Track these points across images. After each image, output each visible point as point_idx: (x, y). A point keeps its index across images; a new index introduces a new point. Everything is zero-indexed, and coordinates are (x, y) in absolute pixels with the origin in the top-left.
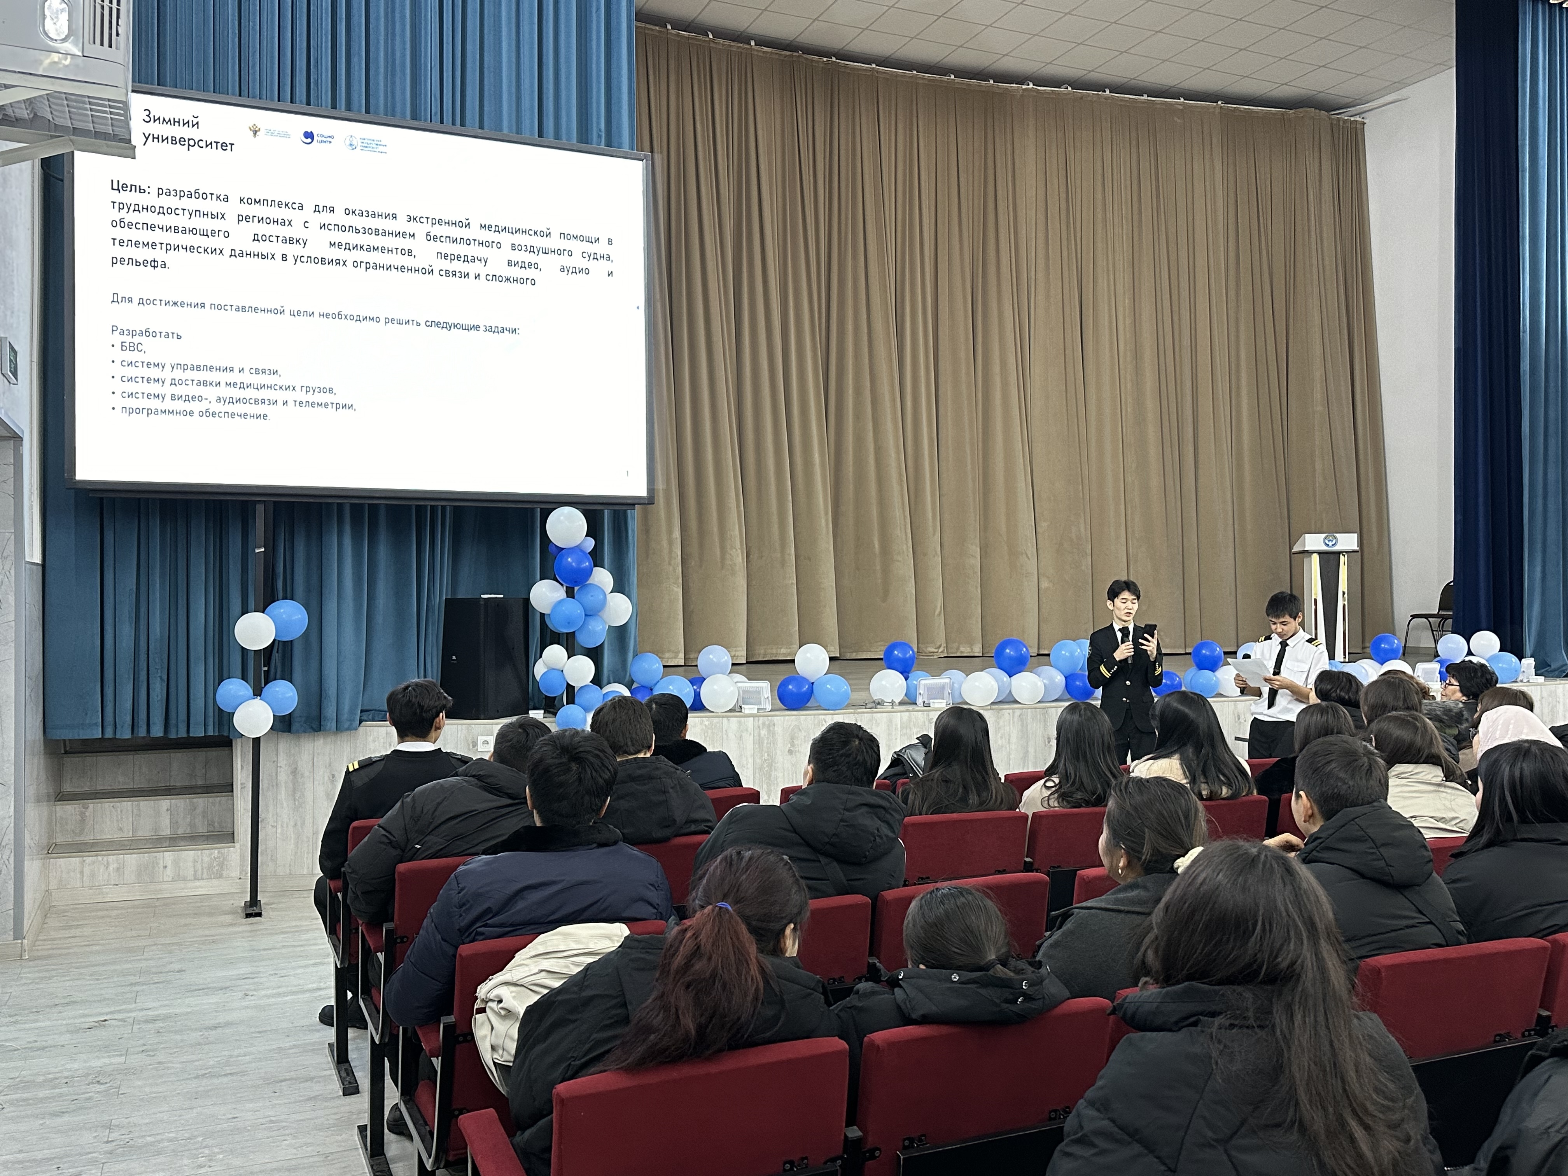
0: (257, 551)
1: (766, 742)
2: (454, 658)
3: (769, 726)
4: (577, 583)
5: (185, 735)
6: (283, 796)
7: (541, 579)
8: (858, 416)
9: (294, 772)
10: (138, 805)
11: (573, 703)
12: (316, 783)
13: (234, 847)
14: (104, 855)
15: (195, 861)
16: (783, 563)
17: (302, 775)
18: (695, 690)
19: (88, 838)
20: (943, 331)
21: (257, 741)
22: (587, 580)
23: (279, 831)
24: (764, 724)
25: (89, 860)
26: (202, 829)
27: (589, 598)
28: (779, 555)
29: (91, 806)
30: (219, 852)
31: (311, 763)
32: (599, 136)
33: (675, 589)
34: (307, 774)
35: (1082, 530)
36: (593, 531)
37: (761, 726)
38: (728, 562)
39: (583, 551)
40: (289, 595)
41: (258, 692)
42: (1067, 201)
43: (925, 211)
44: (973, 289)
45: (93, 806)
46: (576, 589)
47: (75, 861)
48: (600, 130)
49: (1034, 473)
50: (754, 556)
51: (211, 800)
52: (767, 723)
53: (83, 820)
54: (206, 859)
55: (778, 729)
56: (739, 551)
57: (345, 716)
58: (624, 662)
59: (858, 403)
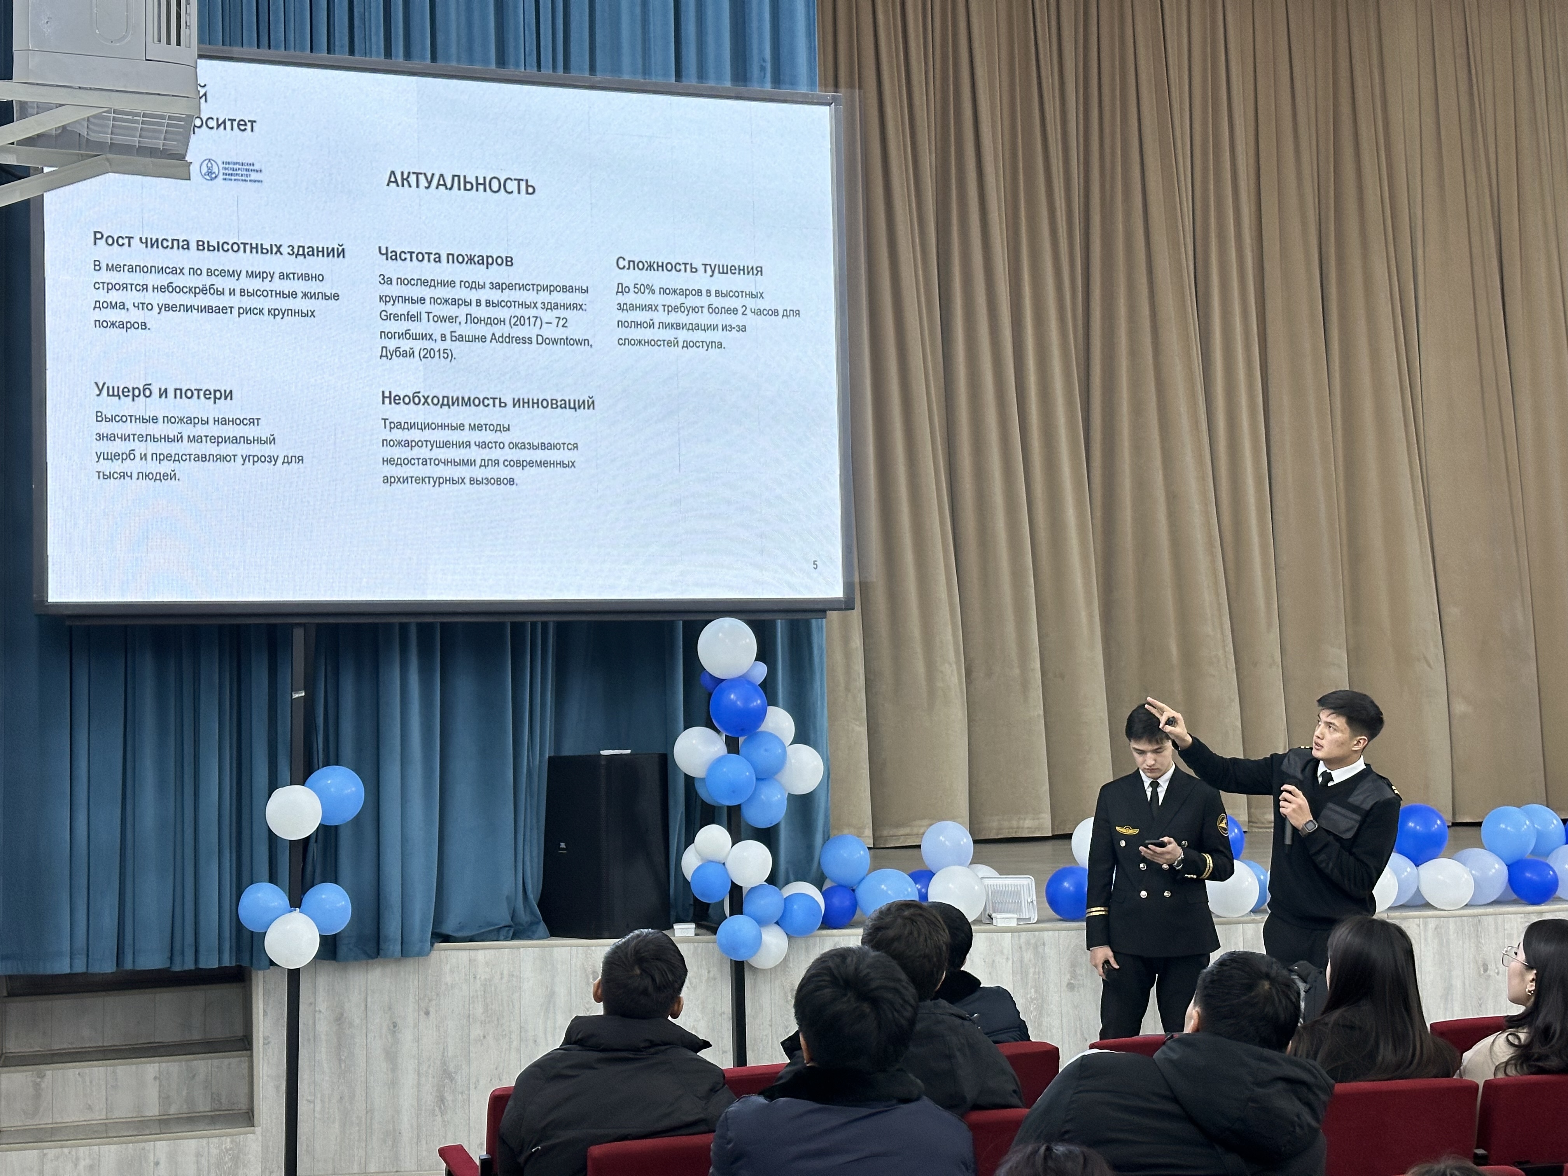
0: (295, 696)
1: (1031, 970)
2: (563, 845)
3: (1036, 947)
4: (743, 731)
5: (192, 967)
6: (324, 1056)
7: (686, 728)
8: (1139, 447)
9: (340, 1019)
10: (114, 1072)
11: (742, 913)
12: (370, 1035)
13: (254, 1133)
14: (72, 1146)
15: (198, 1155)
16: (1025, 685)
17: (351, 1025)
18: (919, 891)
19: (45, 1120)
20: (1275, 304)
21: (294, 975)
22: (759, 726)
23: (318, 1108)
24: (1028, 943)
25: (51, 1153)
26: (203, 1106)
27: (762, 754)
28: (1017, 671)
29: (49, 1073)
30: (232, 1142)
31: (363, 1005)
32: (763, 69)
33: (858, 729)
34: (357, 1021)
35: (1520, 617)
36: (764, 654)
37: (1023, 946)
38: (940, 684)
39: (749, 683)
40: (333, 759)
41: (296, 902)
42: (1471, 94)
43: (1239, 121)
44: (1320, 238)
45: (52, 1074)
46: (741, 739)
47: (31, 1155)
48: (764, 61)
49: (1435, 530)
50: (979, 674)
51: (216, 1062)
52: (1033, 941)
53: (38, 1096)
54: (215, 1151)
55: (1050, 952)
56: (954, 666)
57: (416, 935)
58: (810, 847)
59: (1138, 427)
